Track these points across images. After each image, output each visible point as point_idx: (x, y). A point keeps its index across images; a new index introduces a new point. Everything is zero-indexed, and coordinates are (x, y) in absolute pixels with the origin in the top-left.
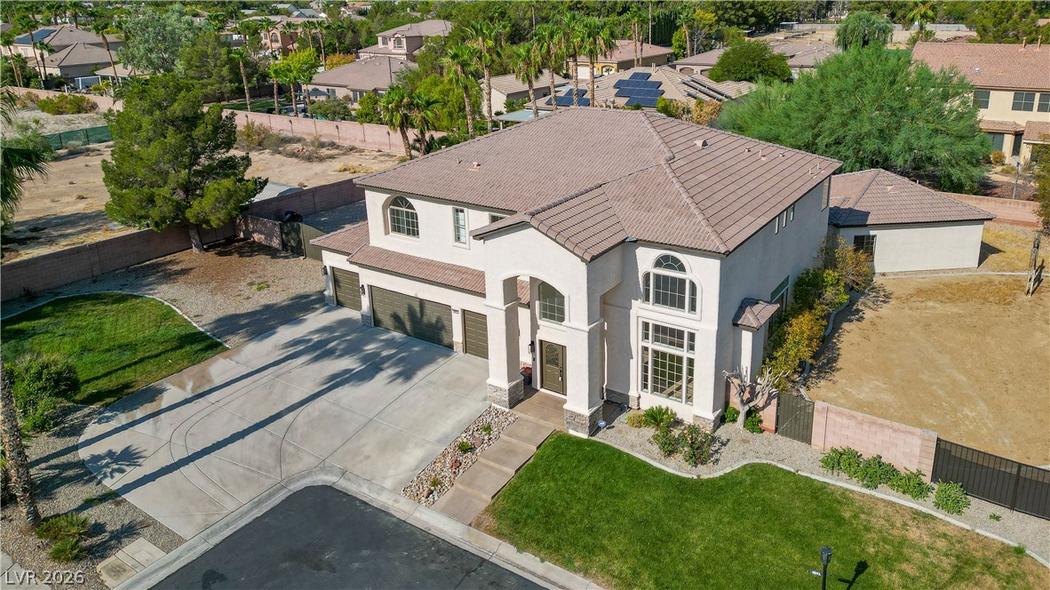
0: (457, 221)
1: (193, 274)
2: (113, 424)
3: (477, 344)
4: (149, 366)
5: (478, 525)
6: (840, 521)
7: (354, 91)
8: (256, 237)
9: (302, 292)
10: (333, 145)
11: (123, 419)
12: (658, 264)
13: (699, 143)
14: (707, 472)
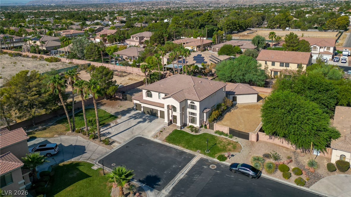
0: (159, 95)
1: (106, 105)
2: (104, 129)
3: (162, 116)
4: (107, 120)
5: (164, 141)
6: (215, 139)
7: (128, 57)
8: (117, 96)
9: (129, 108)
10: (125, 72)
11: (105, 128)
12: (191, 103)
13: (200, 82)
14: (197, 134)
